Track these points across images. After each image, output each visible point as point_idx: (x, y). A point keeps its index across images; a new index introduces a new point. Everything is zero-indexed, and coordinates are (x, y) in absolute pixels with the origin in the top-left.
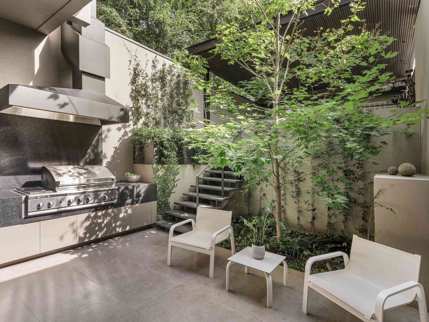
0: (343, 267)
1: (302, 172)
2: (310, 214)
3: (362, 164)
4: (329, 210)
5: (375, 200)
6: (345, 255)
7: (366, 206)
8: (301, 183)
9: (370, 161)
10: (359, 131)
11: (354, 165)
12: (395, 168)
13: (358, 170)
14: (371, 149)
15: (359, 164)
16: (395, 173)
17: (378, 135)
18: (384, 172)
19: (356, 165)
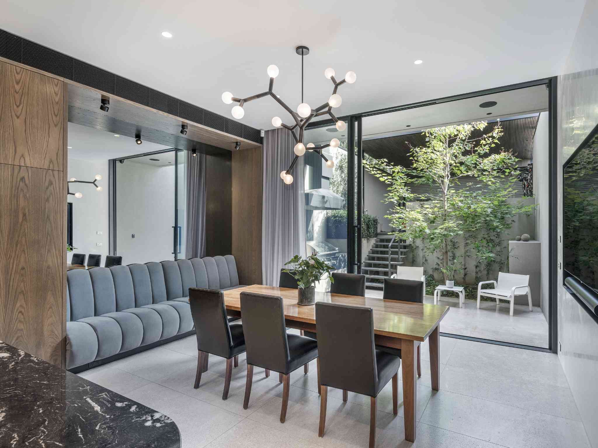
0: (494, 288)
1: (457, 242)
2: (462, 272)
3: (499, 235)
4: (476, 268)
5: (510, 254)
6: (495, 282)
7: (502, 263)
8: (456, 250)
9: (506, 232)
10: (499, 215)
11: (494, 235)
12: (519, 237)
13: (496, 239)
14: (506, 226)
15: (497, 234)
16: (519, 240)
17: (510, 217)
18: (512, 240)
19: (495, 236)
